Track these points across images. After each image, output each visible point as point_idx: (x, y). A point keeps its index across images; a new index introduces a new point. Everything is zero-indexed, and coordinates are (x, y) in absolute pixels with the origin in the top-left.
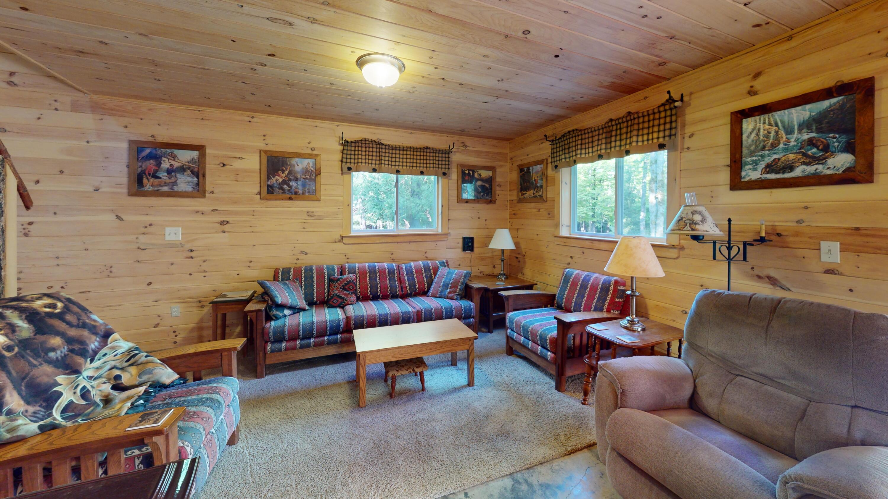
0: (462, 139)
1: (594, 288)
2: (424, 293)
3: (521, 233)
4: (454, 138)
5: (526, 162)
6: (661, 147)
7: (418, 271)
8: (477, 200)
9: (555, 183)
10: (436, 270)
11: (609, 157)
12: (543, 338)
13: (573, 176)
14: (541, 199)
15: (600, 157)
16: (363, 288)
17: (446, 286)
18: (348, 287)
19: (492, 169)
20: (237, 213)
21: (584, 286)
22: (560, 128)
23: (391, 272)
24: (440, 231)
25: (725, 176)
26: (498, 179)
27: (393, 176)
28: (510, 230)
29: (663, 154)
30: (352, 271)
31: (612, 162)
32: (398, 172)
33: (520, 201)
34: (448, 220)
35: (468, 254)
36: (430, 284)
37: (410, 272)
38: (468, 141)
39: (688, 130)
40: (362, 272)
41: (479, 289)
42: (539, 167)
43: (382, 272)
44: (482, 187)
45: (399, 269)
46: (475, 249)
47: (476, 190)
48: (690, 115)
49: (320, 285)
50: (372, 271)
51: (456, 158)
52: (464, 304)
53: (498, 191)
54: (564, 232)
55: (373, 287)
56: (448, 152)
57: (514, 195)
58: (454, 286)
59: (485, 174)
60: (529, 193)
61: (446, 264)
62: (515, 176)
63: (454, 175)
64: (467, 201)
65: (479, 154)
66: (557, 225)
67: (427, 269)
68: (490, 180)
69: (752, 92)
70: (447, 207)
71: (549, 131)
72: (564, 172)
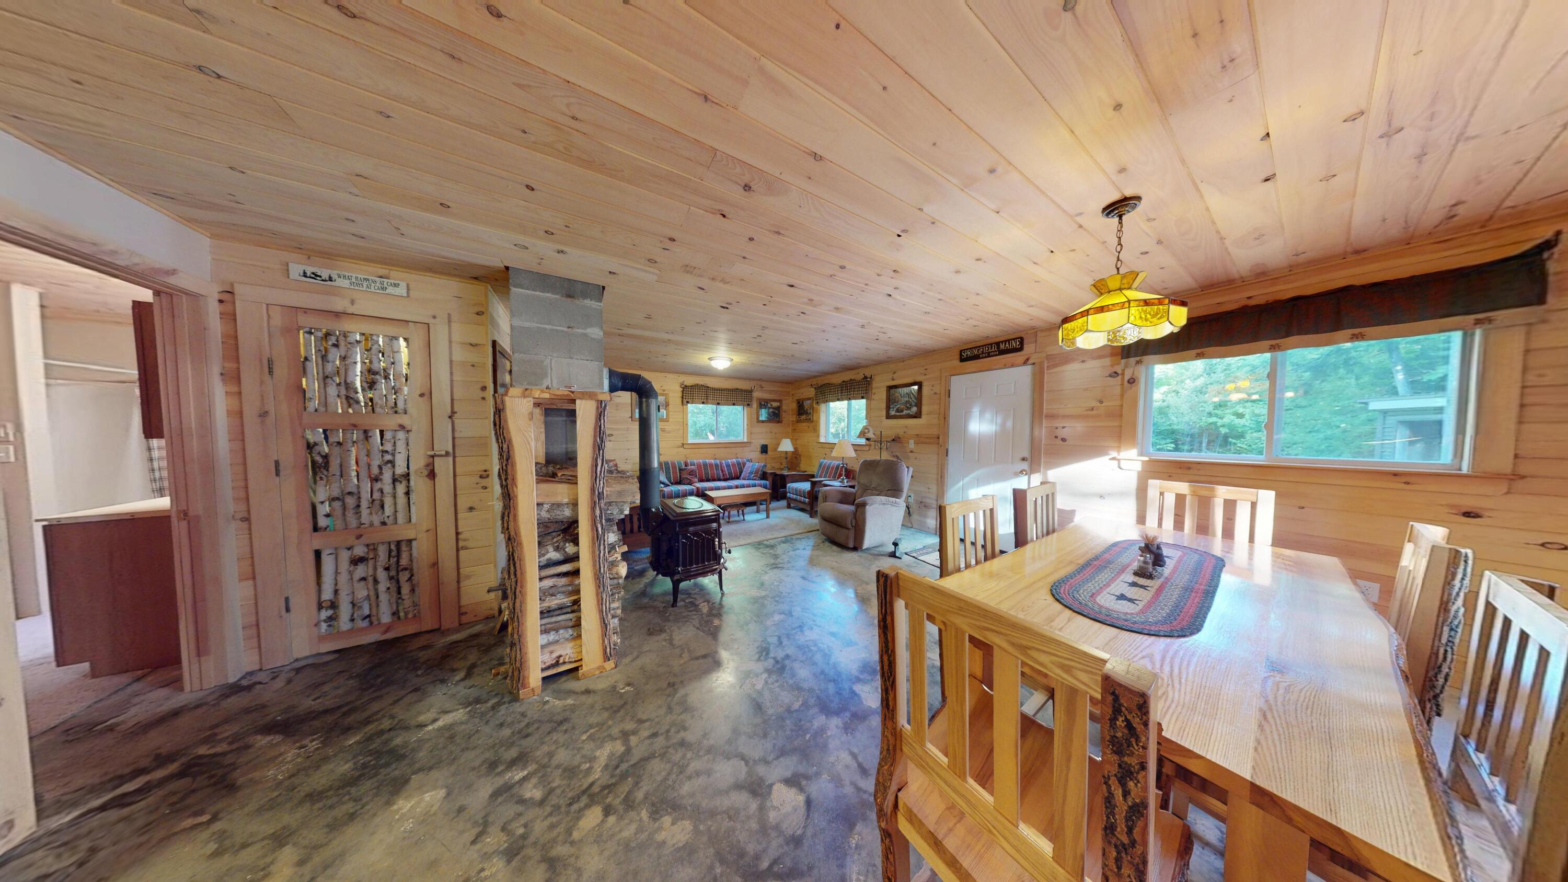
0: (759, 383)
1: (832, 468)
2: (738, 478)
3: (798, 442)
4: (756, 382)
5: (802, 397)
6: (863, 398)
7: (733, 465)
8: (769, 420)
9: (818, 412)
10: (744, 464)
11: (842, 400)
12: (804, 492)
13: (828, 409)
14: (810, 421)
15: (838, 400)
16: (700, 474)
17: (751, 473)
18: (692, 473)
19: (780, 401)
20: (618, 429)
21: (828, 468)
22: (821, 381)
23: (716, 465)
24: (745, 440)
25: (884, 413)
26: (784, 408)
27: (714, 407)
28: (792, 440)
29: (864, 401)
30: (693, 464)
31: (846, 402)
32: (718, 404)
33: (798, 421)
34: (750, 434)
35: (764, 456)
36: (741, 472)
37: (728, 466)
38: (763, 384)
39: (874, 391)
40: (699, 465)
41: (771, 473)
42: (809, 402)
43: (711, 465)
44: (773, 412)
45: (721, 464)
46: (769, 453)
47: (769, 414)
48: (874, 385)
49: (674, 472)
50: (705, 465)
51: (756, 394)
52: (763, 482)
53: (784, 415)
54: (822, 440)
55: (707, 474)
56: (751, 391)
57: (794, 418)
58: (757, 472)
59: (775, 404)
60: (803, 417)
61: (750, 461)
62: (794, 406)
63: (755, 405)
64: (763, 422)
65: (771, 392)
66: (818, 436)
67: (739, 464)
68: (778, 408)
69: (893, 380)
70: (750, 426)
71: (814, 382)
72: (823, 407)
